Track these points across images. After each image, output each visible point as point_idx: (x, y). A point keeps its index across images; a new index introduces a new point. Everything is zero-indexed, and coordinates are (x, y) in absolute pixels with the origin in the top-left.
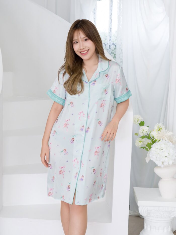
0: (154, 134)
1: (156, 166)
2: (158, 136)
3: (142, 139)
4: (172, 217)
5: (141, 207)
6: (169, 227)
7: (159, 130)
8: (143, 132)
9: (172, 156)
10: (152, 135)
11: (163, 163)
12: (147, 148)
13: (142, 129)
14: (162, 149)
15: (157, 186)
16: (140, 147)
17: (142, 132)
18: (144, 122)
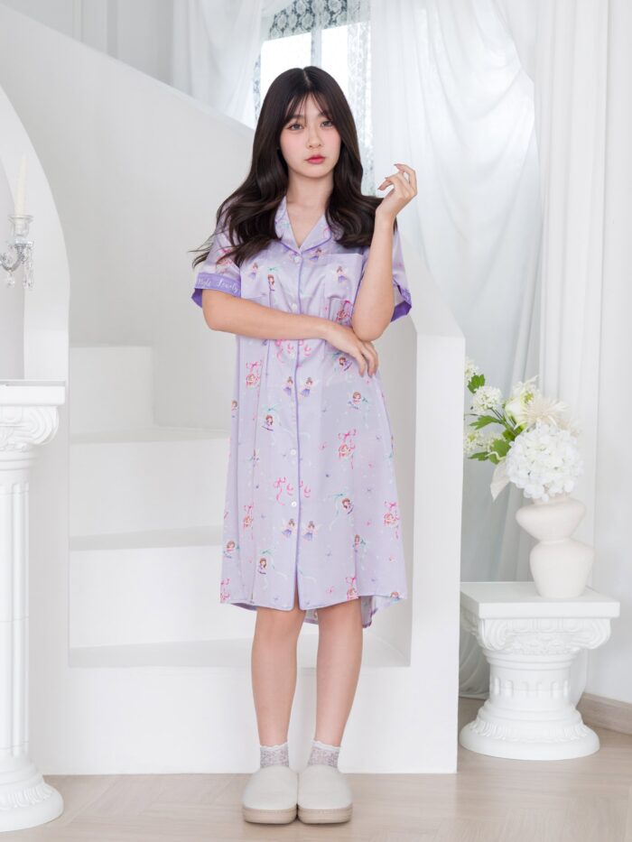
0: (516, 409)
1: (525, 502)
2: (526, 415)
3: (477, 429)
4: (575, 649)
5: (486, 621)
6: (566, 683)
7: (528, 398)
8: (486, 404)
9: (573, 466)
10: (510, 412)
11: (546, 488)
12: (494, 453)
13: (481, 396)
14: (543, 447)
15: (528, 576)
16: (472, 454)
17: (481, 403)
18: (482, 376)
